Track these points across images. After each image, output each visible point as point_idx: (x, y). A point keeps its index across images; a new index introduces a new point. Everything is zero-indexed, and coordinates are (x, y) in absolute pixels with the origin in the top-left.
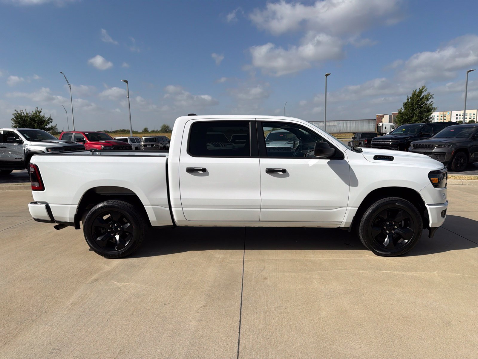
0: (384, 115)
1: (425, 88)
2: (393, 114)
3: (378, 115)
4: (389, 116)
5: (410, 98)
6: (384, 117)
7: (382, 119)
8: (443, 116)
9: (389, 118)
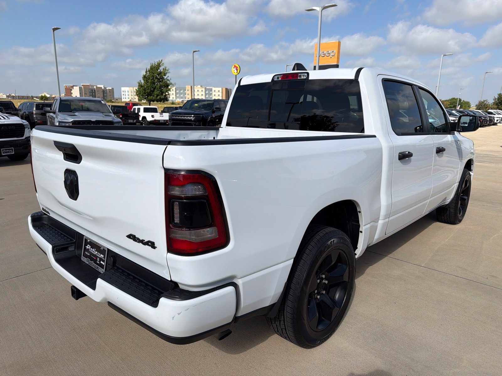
0: (73, 86)
1: (162, 63)
2: (83, 85)
3: (66, 86)
4: (79, 87)
5: (149, 71)
6: (73, 88)
7: (71, 90)
8: (133, 91)
9: (80, 90)
